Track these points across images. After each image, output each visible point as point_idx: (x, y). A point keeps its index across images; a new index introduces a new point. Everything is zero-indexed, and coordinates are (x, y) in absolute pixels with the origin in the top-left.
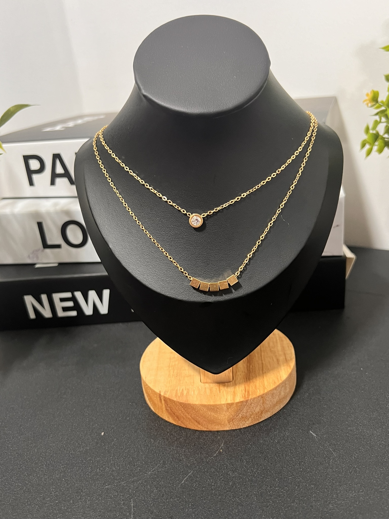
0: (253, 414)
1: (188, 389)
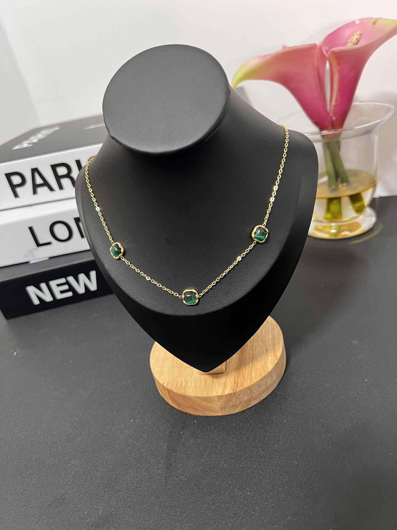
0: (241, 402)
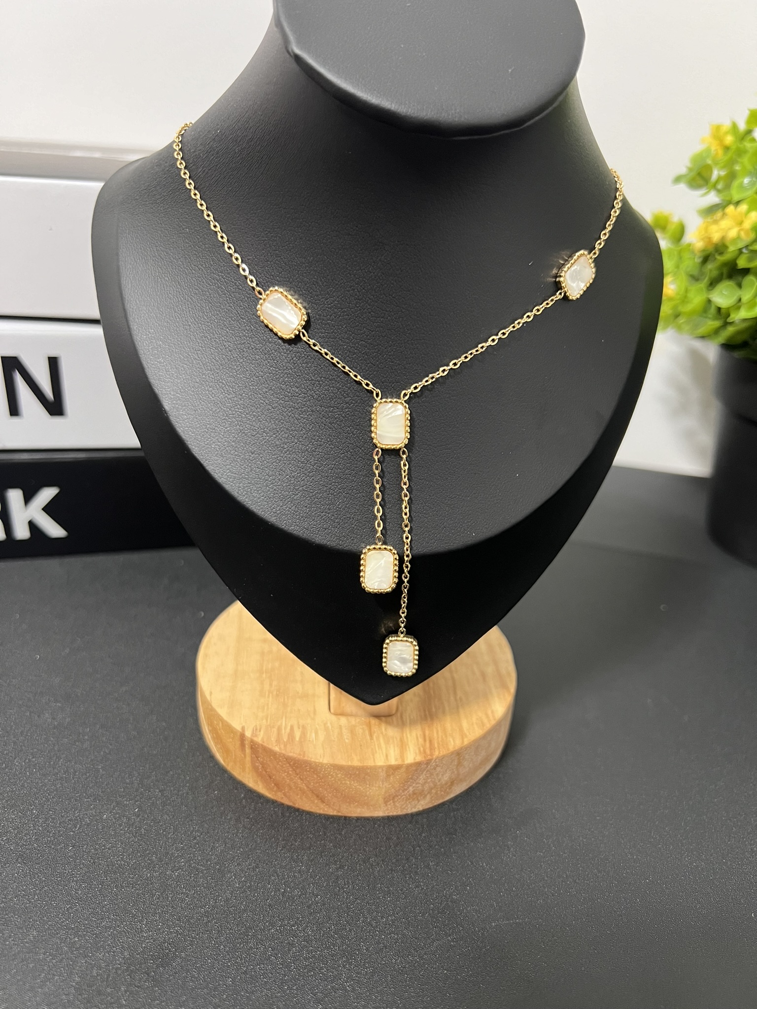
0: (435, 785)
1: (303, 727)
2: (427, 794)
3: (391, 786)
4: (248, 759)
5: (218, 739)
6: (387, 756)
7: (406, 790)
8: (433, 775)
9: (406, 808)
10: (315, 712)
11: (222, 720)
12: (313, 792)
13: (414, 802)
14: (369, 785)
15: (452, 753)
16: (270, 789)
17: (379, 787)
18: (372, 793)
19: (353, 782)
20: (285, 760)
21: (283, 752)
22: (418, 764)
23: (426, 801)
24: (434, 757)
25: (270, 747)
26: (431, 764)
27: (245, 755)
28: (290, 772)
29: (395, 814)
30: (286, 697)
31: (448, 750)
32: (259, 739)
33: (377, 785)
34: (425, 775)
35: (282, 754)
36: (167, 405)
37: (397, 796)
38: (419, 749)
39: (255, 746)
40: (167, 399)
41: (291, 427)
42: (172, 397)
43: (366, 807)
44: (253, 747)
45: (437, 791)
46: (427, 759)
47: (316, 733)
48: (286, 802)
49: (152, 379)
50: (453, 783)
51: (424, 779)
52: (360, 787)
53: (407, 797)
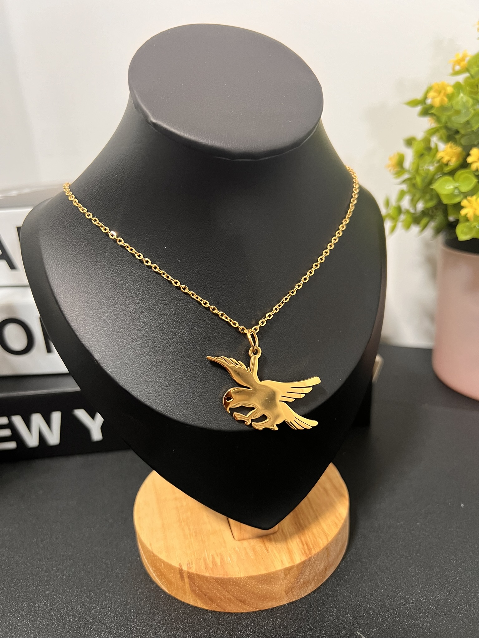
1: (221, 554)
2: (312, 581)
3: (289, 581)
4: (187, 585)
5: (161, 575)
6: (282, 562)
7: (299, 582)
8: (314, 567)
9: (301, 594)
10: (224, 542)
11: (163, 562)
12: (237, 599)
13: (305, 589)
14: (275, 585)
15: (323, 549)
16: (206, 603)
17: (281, 584)
18: (277, 590)
19: (263, 585)
20: (214, 581)
21: (212, 576)
22: (304, 562)
23: (312, 586)
24: (313, 555)
25: (202, 574)
26: (312, 560)
27: (184, 583)
28: (219, 589)
29: (294, 600)
30: (202, 536)
31: (320, 548)
32: (193, 570)
33: (280, 584)
34: (309, 568)
35: (212, 577)
36: (97, 356)
37: (294, 588)
38: (301, 551)
39: (191, 575)
40: (96, 352)
41: (184, 355)
42: (99, 350)
43: (274, 600)
44: (190, 576)
45: (318, 578)
46: (309, 557)
47: (230, 557)
48: (218, 609)
49: (83, 341)
50: (326, 569)
51: (309, 572)
52: (269, 588)
53: (300, 587)
